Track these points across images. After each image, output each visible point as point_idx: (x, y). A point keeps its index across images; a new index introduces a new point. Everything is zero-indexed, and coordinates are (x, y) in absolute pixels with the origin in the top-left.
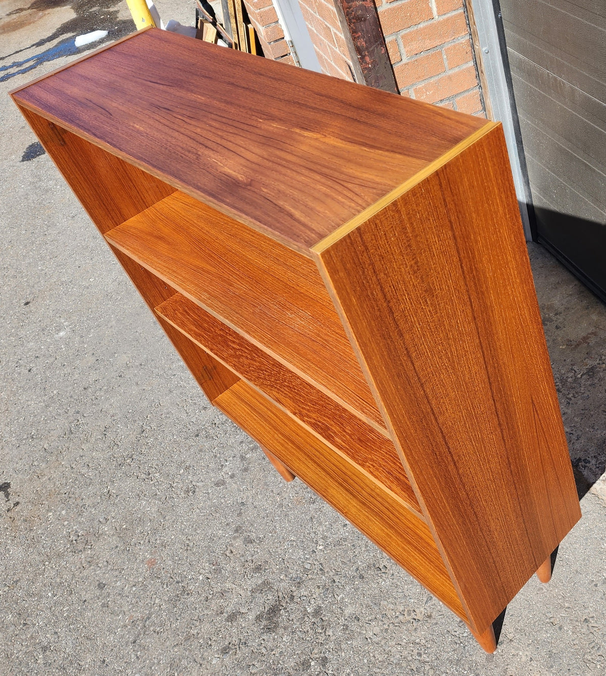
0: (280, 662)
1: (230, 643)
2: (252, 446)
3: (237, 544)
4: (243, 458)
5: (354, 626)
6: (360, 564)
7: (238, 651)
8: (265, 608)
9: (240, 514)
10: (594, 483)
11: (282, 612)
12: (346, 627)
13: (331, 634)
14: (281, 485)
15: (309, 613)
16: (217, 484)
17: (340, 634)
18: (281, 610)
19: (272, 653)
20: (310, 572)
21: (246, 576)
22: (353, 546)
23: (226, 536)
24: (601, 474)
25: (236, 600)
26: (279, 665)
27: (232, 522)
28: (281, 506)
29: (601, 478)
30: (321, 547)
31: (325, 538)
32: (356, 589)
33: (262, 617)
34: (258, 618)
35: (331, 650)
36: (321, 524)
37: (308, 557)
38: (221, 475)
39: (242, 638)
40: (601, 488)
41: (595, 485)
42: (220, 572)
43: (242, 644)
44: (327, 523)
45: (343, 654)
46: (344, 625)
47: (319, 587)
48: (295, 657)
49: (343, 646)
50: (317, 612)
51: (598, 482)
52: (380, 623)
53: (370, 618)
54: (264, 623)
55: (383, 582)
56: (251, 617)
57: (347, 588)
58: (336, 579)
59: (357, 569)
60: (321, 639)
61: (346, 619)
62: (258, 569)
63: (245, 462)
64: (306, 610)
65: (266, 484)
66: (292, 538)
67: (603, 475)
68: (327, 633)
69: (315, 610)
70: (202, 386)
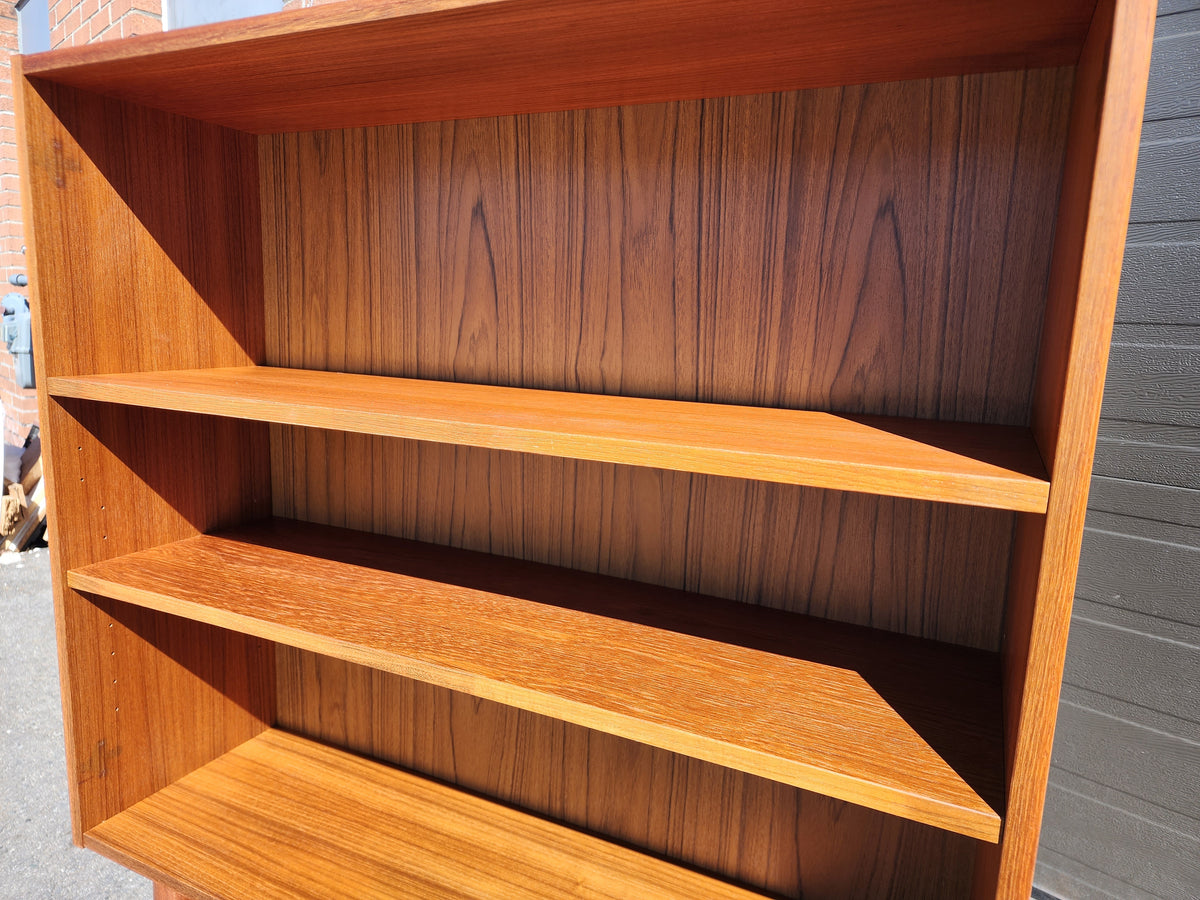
70: (80, 788)
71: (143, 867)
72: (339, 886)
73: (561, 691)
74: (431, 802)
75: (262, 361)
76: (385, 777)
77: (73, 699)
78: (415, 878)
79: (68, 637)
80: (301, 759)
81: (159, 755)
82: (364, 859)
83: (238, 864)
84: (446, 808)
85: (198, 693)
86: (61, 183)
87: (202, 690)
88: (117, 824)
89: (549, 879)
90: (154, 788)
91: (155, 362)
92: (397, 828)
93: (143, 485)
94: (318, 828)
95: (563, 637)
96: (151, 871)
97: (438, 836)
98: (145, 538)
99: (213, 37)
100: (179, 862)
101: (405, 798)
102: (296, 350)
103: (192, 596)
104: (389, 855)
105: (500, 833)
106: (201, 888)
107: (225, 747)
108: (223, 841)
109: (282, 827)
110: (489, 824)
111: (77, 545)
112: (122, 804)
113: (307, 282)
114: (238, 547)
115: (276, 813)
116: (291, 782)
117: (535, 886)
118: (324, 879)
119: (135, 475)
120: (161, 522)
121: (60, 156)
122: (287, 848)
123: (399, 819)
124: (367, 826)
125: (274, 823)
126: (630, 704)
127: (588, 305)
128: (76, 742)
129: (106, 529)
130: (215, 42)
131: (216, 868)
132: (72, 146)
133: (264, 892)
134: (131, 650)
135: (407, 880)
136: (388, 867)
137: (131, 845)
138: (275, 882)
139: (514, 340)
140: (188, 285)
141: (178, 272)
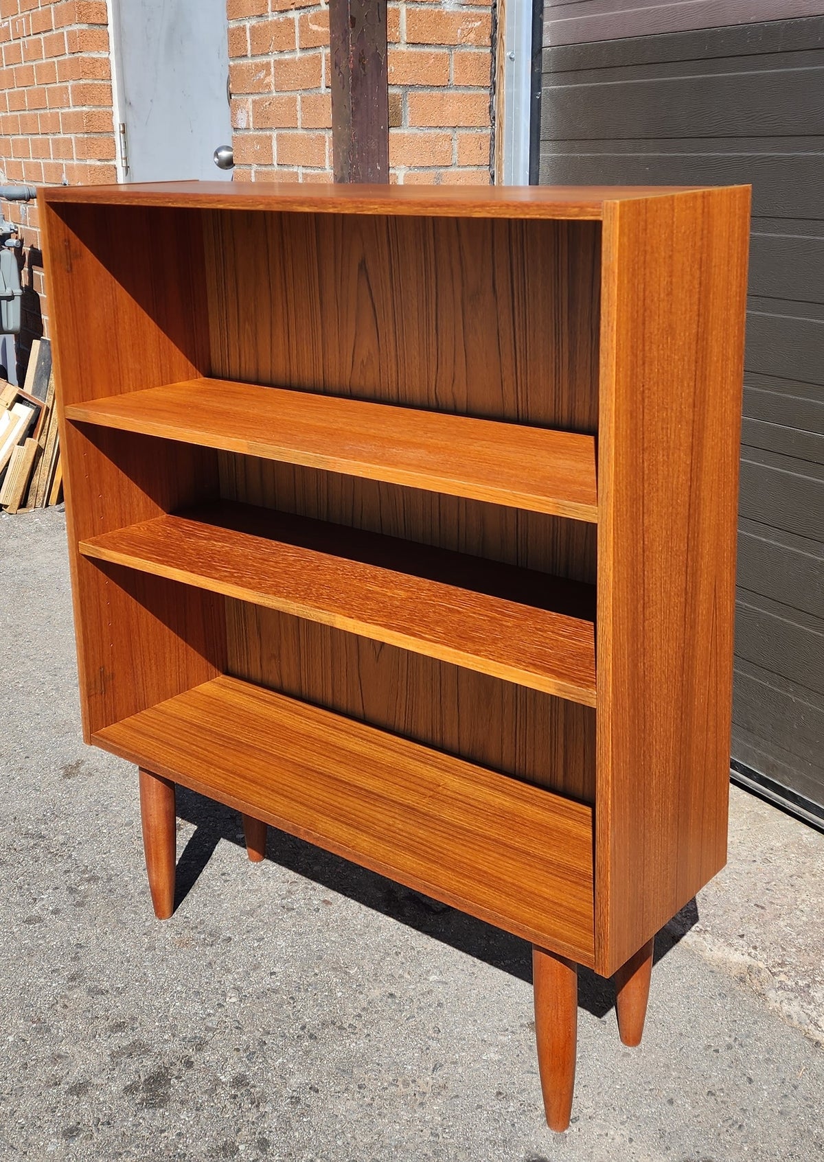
0: (180, 1146)
1: (79, 1123)
2: (87, 876)
3: (75, 996)
4: (71, 890)
5: (310, 1098)
6: (307, 1020)
7: (95, 1135)
8: (140, 1077)
9: (76, 959)
10: (684, 935)
11: (173, 1081)
12: (295, 1101)
13: (268, 1108)
14: (147, 924)
15: (223, 1083)
16: (29, 921)
17: (286, 1108)
18: (171, 1079)
19: (163, 1135)
20: (218, 1031)
21: (97, 1036)
22: (292, 998)
23: (54, 985)
24: (693, 925)
25: (83, 1067)
26: (179, 1151)
27: (63, 968)
28: (151, 948)
29: (693, 928)
30: (234, 1000)
31: (237, 989)
32: (307, 1053)
33: (137, 1089)
34: (130, 1090)
35: (274, 1130)
36: (228, 971)
37: (211, 1012)
38: (36, 910)
39: (101, 1116)
40: (695, 942)
41: (685, 938)
42: (48, 1030)
43: (103, 1124)
44: (241, 970)
45: (297, 1134)
46: (292, 1097)
47: (238, 1050)
48: (207, 1139)
49: (295, 1124)
50: (239, 1081)
51: (689, 933)
52: (357, 1096)
53: (338, 1089)
54: (140, 1096)
55: (354, 1044)
56: (116, 1088)
57: (291, 1051)
58: (267, 1039)
59: (303, 1028)
60: (252, 1116)
61: (294, 1091)
62: (119, 1027)
63: (77, 895)
64: (217, 1079)
65: (119, 921)
66: (178, 988)
67: (696, 925)
68: (261, 1109)
69: (235, 1079)
70: (89, 701)
71: (134, 756)
72: (267, 775)
73: (386, 625)
74: (342, 731)
75: (209, 374)
76: (309, 712)
77: (84, 635)
78: (321, 773)
79: (80, 589)
80: (244, 697)
81: (141, 685)
82: (287, 761)
83: (198, 758)
84: (353, 735)
85: (167, 639)
86: (69, 269)
87: (170, 637)
88: (113, 729)
89: (419, 781)
90: (137, 708)
91: (131, 387)
92: (313, 745)
93: (126, 478)
94: (255, 740)
95: (403, 594)
96: (139, 759)
97: (344, 752)
98: (128, 517)
99: (169, 202)
100: (157, 754)
101: (322, 727)
102: (234, 367)
103: (164, 561)
104: (305, 760)
105: (390, 753)
106: (173, 769)
107: (188, 686)
108: (188, 744)
109: (229, 738)
110: (384, 747)
111: (85, 524)
112: (115, 717)
113: (241, 312)
114: (194, 525)
115: (225, 730)
116: (237, 711)
117: (408, 784)
118: (257, 770)
119: (120, 471)
120: (138, 505)
121: (68, 251)
122: (232, 751)
123: (316, 739)
124: (291, 742)
125: (223, 736)
126: (425, 633)
127: (442, 344)
128: (86, 666)
129: (103, 512)
130: (170, 205)
131: (183, 759)
132: (76, 241)
133: (215, 774)
134: (120, 602)
135: (315, 774)
136: (303, 767)
137: (124, 743)
138: (223, 769)
139: (391, 366)
140: (152, 322)
141: (146, 315)
